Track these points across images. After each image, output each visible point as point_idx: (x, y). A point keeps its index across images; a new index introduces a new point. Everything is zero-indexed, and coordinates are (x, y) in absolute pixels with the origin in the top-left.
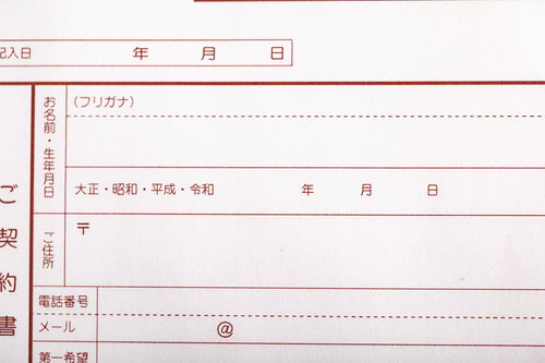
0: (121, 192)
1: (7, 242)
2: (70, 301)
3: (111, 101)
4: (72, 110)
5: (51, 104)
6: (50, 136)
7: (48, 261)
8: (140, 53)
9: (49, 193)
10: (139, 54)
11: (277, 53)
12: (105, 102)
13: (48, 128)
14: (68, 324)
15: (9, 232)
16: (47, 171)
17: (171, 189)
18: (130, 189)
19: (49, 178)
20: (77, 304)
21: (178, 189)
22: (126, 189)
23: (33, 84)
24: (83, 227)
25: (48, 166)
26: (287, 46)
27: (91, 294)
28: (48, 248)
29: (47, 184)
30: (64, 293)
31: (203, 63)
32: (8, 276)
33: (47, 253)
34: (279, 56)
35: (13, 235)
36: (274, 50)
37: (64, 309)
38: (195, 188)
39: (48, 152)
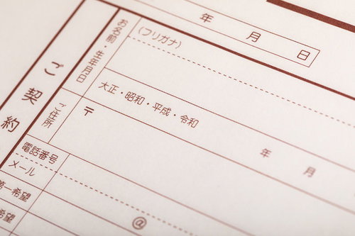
0: (130, 99)
1: (31, 98)
2: (44, 155)
3: (165, 39)
4: (134, 34)
5: (123, 24)
6: (108, 44)
7: (48, 122)
8: (207, 18)
9: (81, 79)
10: (205, 18)
11: (303, 55)
12: (161, 38)
13: (110, 38)
14: (32, 170)
15: (35, 93)
16: (90, 65)
17: (166, 111)
18: (139, 99)
19: (89, 70)
20: (48, 159)
21: (171, 114)
22: (135, 98)
23: (120, 8)
24: (89, 110)
25: (93, 62)
26: (314, 53)
27: (62, 156)
28: (55, 114)
29: (84, 73)
30: (44, 147)
31: (246, 41)
32: (14, 120)
33: (52, 117)
34: (304, 57)
35: (37, 96)
36: (303, 53)
37: (37, 159)
38: (184, 118)
39: (100, 53)
